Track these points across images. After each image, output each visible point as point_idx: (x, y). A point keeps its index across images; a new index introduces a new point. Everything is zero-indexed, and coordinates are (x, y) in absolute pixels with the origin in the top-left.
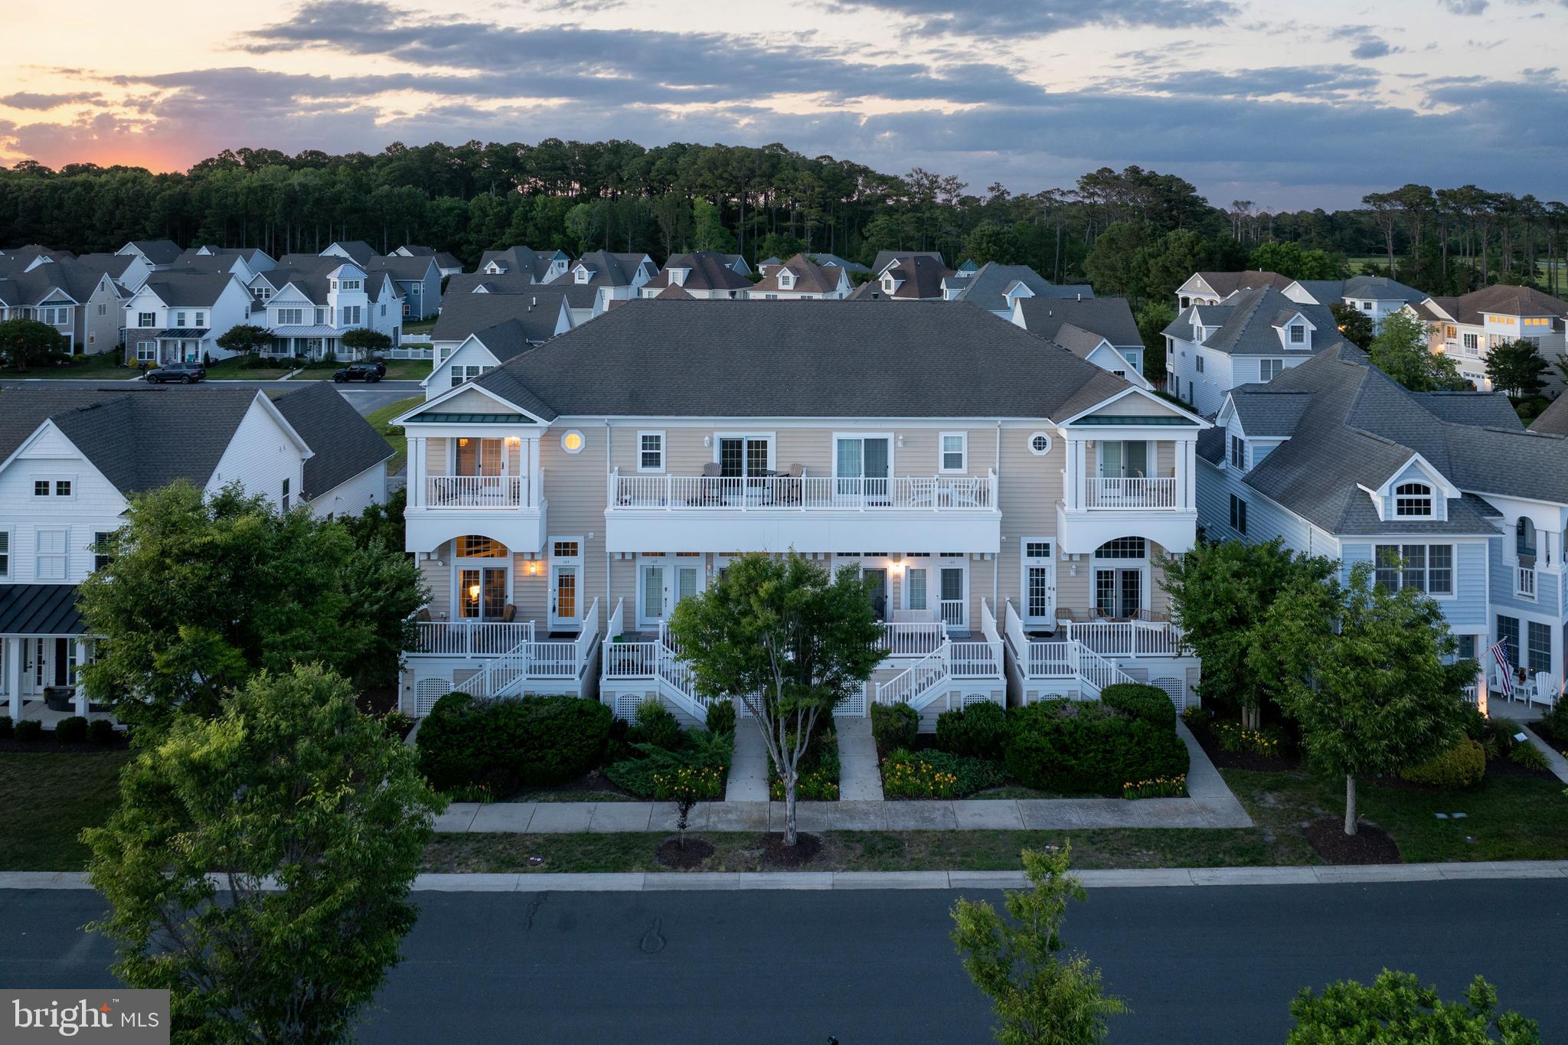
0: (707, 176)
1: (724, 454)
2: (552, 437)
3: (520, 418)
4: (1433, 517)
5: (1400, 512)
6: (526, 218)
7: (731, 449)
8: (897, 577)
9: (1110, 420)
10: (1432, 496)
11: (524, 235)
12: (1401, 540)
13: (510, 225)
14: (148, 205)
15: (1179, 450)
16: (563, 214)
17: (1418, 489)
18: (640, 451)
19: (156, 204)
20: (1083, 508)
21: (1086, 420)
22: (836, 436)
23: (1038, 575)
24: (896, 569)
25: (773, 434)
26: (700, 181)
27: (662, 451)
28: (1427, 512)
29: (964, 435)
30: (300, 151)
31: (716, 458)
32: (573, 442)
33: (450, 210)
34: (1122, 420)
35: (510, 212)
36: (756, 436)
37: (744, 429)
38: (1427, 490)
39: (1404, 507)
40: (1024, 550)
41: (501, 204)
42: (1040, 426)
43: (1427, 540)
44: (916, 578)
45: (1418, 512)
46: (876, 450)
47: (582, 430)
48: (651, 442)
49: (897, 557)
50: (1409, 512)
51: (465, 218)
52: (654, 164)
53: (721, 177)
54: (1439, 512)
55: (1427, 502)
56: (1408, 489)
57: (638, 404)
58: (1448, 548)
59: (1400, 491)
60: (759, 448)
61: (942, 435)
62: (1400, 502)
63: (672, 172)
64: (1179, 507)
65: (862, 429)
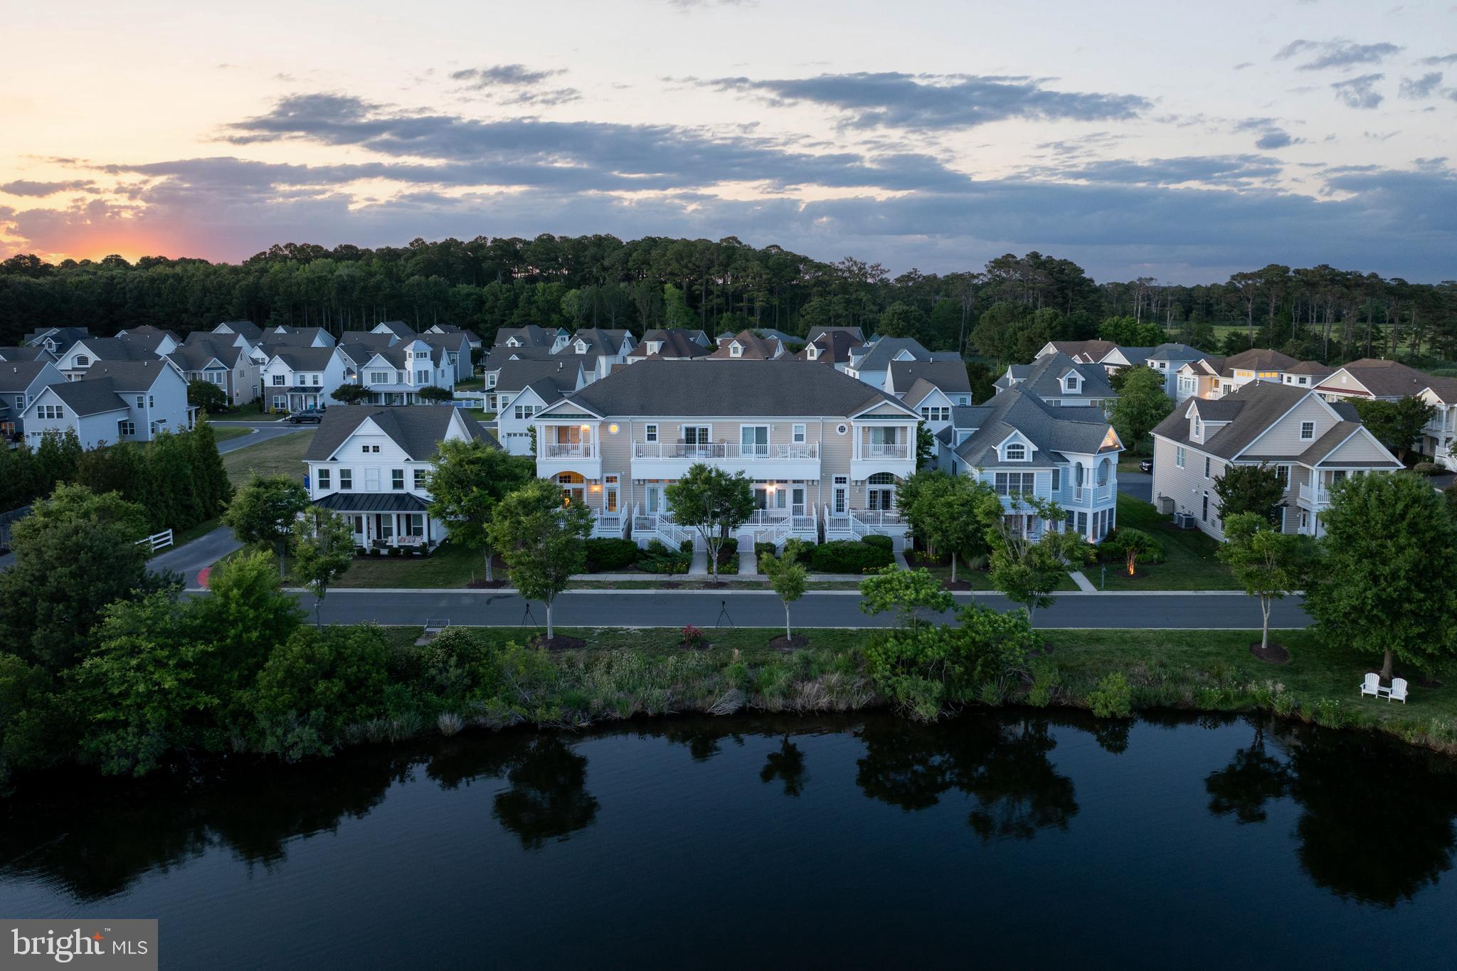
1: (687, 435)
2: (604, 426)
3: (590, 416)
4: (1025, 460)
5: (1009, 457)
7: (690, 433)
8: (771, 493)
9: (874, 416)
10: (1025, 450)
12: (1008, 471)
15: (909, 430)
17: (1018, 447)
18: (646, 433)
20: (860, 459)
21: (862, 416)
22: (742, 426)
23: (840, 493)
24: (771, 489)
25: (711, 425)
27: (657, 433)
28: (1022, 457)
29: (805, 425)
31: (683, 436)
32: (614, 429)
34: (880, 416)
36: (703, 426)
37: (697, 422)
38: (1022, 447)
39: (1010, 455)
40: (834, 480)
42: (841, 421)
43: (1022, 471)
44: (781, 493)
45: (1018, 457)
46: (761, 433)
47: (618, 423)
48: (652, 429)
49: (771, 483)
50: (1013, 458)
54: (1028, 457)
55: (1023, 453)
56: (1014, 447)
57: (644, 410)
58: (1032, 474)
59: (1009, 448)
60: (704, 431)
61: (794, 425)
62: (1009, 453)
64: (908, 458)
65: (753, 422)
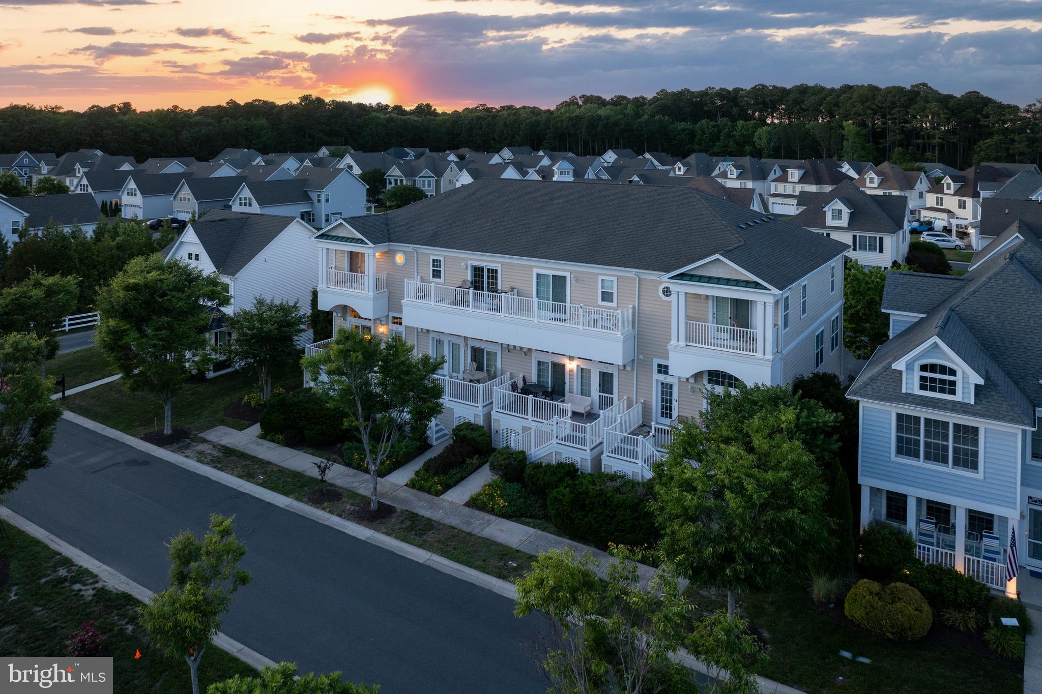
0: (860, 107)
1: (475, 275)
2: (391, 254)
4: (958, 397)
5: (923, 387)
6: (729, 136)
7: (478, 272)
8: (571, 371)
9: (701, 279)
10: (958, 379)
11: (727, 146)
12: (923, 413)
13: (719, 140)
14: (519, 127)
16: (754, 132)
17: (943, 369)
18: (431, 268)
19: (523, 127)
20: (682, 343)
21: (682, 276)
22: (536, 271)
23: (667, 389)
24: (571, 366)
25: (500, 266)
26: (854, 110)
27: (442, 269)
28: (953, 392)
29: (615, 279)
30: (613, 96)
31: (469, 278)
32: (400, 259)
33: (683, 130)
34: (710, 280)
35: (719, 132)
36: (492, 266)
37: (487, 261)
38: (953, 372)
39: (925, 384)
40: (655, 369)
41: (714, 127)
43: (953, 419)
44: (584, 373)
45: (942, 391)
46: (559, 282)
47: (404, 252)
48: (436, 263)
49: (571, 358)
50: (933, 389)
51: (692, 134)
52: (825, 99)
53: (869, 108)
54: (965, 394)
55: (953, 383)
56: (933, 368)
57: (433, 240)
58: (975, 430)
59: (924, 368)
60: (493, 273)
61: (600, 278)
62: (923, 379)
63: (836, 105)
64: (759, 355)
65: (550, 268)
